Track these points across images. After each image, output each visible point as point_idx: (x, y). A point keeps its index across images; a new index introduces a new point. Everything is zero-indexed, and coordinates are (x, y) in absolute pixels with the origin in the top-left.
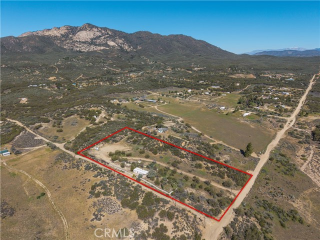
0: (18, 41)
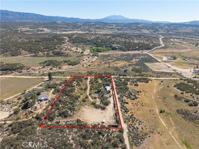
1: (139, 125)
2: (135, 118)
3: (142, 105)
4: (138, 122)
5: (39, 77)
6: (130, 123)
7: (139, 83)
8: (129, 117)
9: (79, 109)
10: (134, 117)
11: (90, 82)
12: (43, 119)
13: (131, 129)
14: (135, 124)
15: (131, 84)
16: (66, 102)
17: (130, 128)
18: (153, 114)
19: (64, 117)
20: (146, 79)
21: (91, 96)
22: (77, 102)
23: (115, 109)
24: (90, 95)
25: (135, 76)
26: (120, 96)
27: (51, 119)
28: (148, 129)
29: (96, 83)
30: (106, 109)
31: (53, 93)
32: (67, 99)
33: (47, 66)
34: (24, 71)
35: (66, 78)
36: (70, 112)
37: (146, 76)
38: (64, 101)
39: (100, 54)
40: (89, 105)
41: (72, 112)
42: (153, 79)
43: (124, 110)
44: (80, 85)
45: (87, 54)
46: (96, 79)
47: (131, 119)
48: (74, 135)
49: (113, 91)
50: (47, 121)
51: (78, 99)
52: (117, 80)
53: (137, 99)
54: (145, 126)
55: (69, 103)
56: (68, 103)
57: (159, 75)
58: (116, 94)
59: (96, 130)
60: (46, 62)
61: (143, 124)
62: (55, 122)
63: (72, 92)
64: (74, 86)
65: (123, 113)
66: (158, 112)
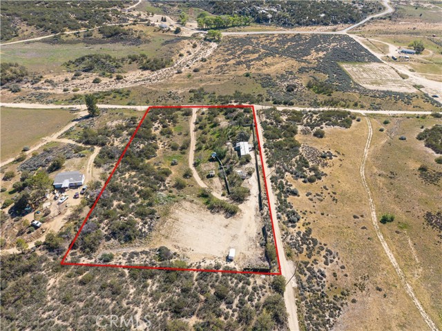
1: (326, 263)
2: (315, 242)
3: (334, 200)
4: (323, 253)
5: (65, 107)
6: (303, 257)
7: (326, 129)
8: (299, 239)
9: (167, 213)
10: (312, 239)
11: (198, 126)
12: (67, 248)
13: (304, 278)
14: (315, 262)
15: (305, 132)
16: (132, 192)
17: (301, 273)
18: (364, 228)
19: (126, 241)
20: (344, 114)
21: (198, 170)
22: (162, 190)
23: (262, 214)
24: (195, 165)
25: (316, 104)
26: (277, 173)
27: (89, 249)
28: (349, 278)
29: (212, 127)
30: (238, 214)
31: (97, 164)
32: (135, 182)
33: (85, 71)
34: (26, 87)
35: (135, 110)
36: (141, 223)
37: (343, 106)
38: (126, 187)
39: (224, 34)
40: (192, 202)
41: (146, 223)
42: (361, 115)
43: (287, 215)
44: (170, 133)
45: (189, 35)
46: (213, 114)
47: (305, 247)
48: (151, 304)
49: (258, 156)
50: (78, 254)
51: (163, 180)
52: (268, 120)
53: (320, 179)
54: (343, 267)
55: (138, 193)
56: (136, 193)
57: (378, 100)
58: (266, 165)
59: (211, 286)
60: (83, 59)
61: (336, 259)
62: (100, 256)
63: (148, 158)
64: (154, 138)
65: (284, 226)
66: (375, 220)
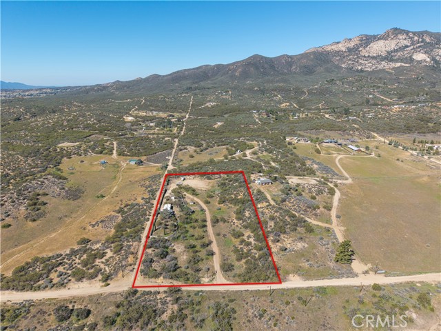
0: (290, 60)
